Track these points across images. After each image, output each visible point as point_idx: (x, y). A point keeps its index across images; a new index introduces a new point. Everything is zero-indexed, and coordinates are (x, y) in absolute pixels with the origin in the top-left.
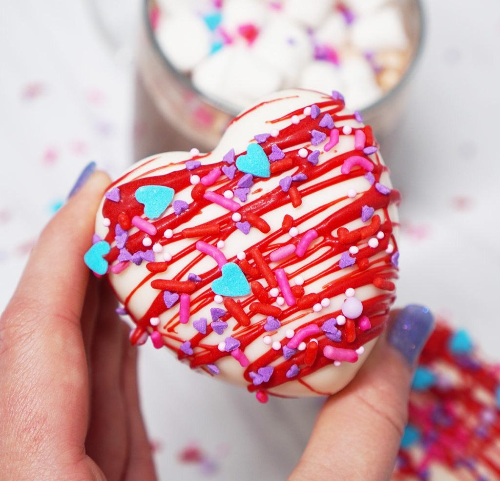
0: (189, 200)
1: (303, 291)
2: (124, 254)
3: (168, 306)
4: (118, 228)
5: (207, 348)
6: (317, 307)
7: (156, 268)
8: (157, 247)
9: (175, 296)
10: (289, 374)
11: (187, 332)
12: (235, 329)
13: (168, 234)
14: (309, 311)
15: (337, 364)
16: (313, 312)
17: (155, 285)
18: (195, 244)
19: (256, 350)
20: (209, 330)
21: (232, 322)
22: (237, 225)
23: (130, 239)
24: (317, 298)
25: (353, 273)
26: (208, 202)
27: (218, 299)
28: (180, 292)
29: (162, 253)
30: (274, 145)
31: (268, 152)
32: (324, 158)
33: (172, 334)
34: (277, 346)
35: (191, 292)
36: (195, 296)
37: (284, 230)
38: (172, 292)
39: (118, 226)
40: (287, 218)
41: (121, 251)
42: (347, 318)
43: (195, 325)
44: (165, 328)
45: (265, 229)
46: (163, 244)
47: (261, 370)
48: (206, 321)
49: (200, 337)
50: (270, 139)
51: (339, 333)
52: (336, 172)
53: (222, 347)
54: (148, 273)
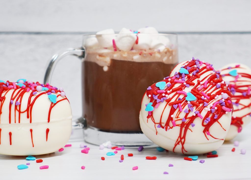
0: (171, 84)
1: (211, 95)
2: (158, 101)
3: (176, 108)
4: (154, 95)
5: (189, 118)
6: (216, 97)
7: (168, 101)
8: (167, 95)
9: (177, 105)
10: (215, 118)
11: (182, 116)
12: (196, 109)
13: (168, 92)
14: (214, 100)
15: (227, 112)
16: (215, 100)
17: (169, 105)
18: (177, 93)
19: (204, 113)
20: (189, 111)
21: (195, 108)
22: (186, 85)
23: (158, 97)
24: (215, 96)
25: (221, 90)
26: (176, 83)
27: (189, 102)
28: (178, 104)
29: (168, 97)
30: (187, 67)
31: (186, 69)
32: (201, 68)
33: (178, 119)
34: (209, 110)
35: (181, 103)
36: (182, 104)
37: (199, 83)
38: (175, 104)
39: (153, 95)
40: (198, 81)
41: (157, 100)
42: (225, 100)
43: (185, 111)
44: (175, 118)
45: (194, 84)
46: (168, 95)
47: (207, 119)
48: (187, 109)
49: (187, 114)
50: (186, 66)
51: (224, 102)
52: (205, 70)
53: (195, 115)
54: (167, 103)
